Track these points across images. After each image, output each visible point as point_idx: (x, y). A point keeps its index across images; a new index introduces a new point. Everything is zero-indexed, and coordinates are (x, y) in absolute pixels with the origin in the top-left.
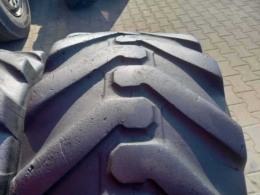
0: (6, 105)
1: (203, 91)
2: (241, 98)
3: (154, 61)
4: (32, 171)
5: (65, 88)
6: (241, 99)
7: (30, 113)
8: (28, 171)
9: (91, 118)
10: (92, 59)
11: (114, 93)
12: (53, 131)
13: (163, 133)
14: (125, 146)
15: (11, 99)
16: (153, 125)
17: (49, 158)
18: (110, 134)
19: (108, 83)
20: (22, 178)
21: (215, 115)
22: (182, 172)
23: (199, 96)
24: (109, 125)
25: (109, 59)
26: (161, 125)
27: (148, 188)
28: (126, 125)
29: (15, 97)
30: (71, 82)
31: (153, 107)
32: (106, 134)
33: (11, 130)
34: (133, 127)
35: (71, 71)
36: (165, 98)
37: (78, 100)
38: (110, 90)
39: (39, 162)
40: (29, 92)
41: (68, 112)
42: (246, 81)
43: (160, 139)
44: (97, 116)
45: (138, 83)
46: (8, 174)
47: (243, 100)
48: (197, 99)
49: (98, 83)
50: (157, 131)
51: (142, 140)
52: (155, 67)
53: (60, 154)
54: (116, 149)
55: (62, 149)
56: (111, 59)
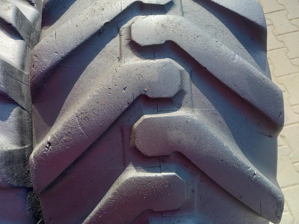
0: (5, 71)
1: (242, 47)
2: (282, 41)
3: (182, 7)
4: (50, 147)
5: (72, 50)
6: (281, 43)
7: (35, 82)
8: (46, 148)
9: (109, 88)
10: (101, 8)
11: (133, 54)
12: (65, 102)
13: (192, 101)
14: (149, 118)
15: (8, 64)
16: (181, 93)
17: (66, 134)
18: (132, 105)
19: (125, 42)
20: (41, 155)
21: (253, 78)
22: (212, 143)
23: (237, 55)
24: (130, 95)
25: (124, 7)
26: (189, 92)
27: (175, 160)
28: (150, 95)
29: (13, 60)
30: (79, 42)
31: (181, 72)
32: (127, 106)
33: (16, 100)
34: (158, 96)
35: (77, 26)
36: (195, 59)
37: (90, 65)
38: (127, 51)
39: (56, 138)
40: (27, 52)
41: (80, 79)
42: (291, 19)
43: (188, 109)
44: (115, 85)
45: (162, 41)
46: (24, 147)
47: (284, 44)
48: (234, 59)
49: (112, 41)
50: (184, 99)
51: (168, 110)
52: (183, 16)
53: (78, 130)
54: (139, 121)
55: (79, 124)
56: (126, 7)
